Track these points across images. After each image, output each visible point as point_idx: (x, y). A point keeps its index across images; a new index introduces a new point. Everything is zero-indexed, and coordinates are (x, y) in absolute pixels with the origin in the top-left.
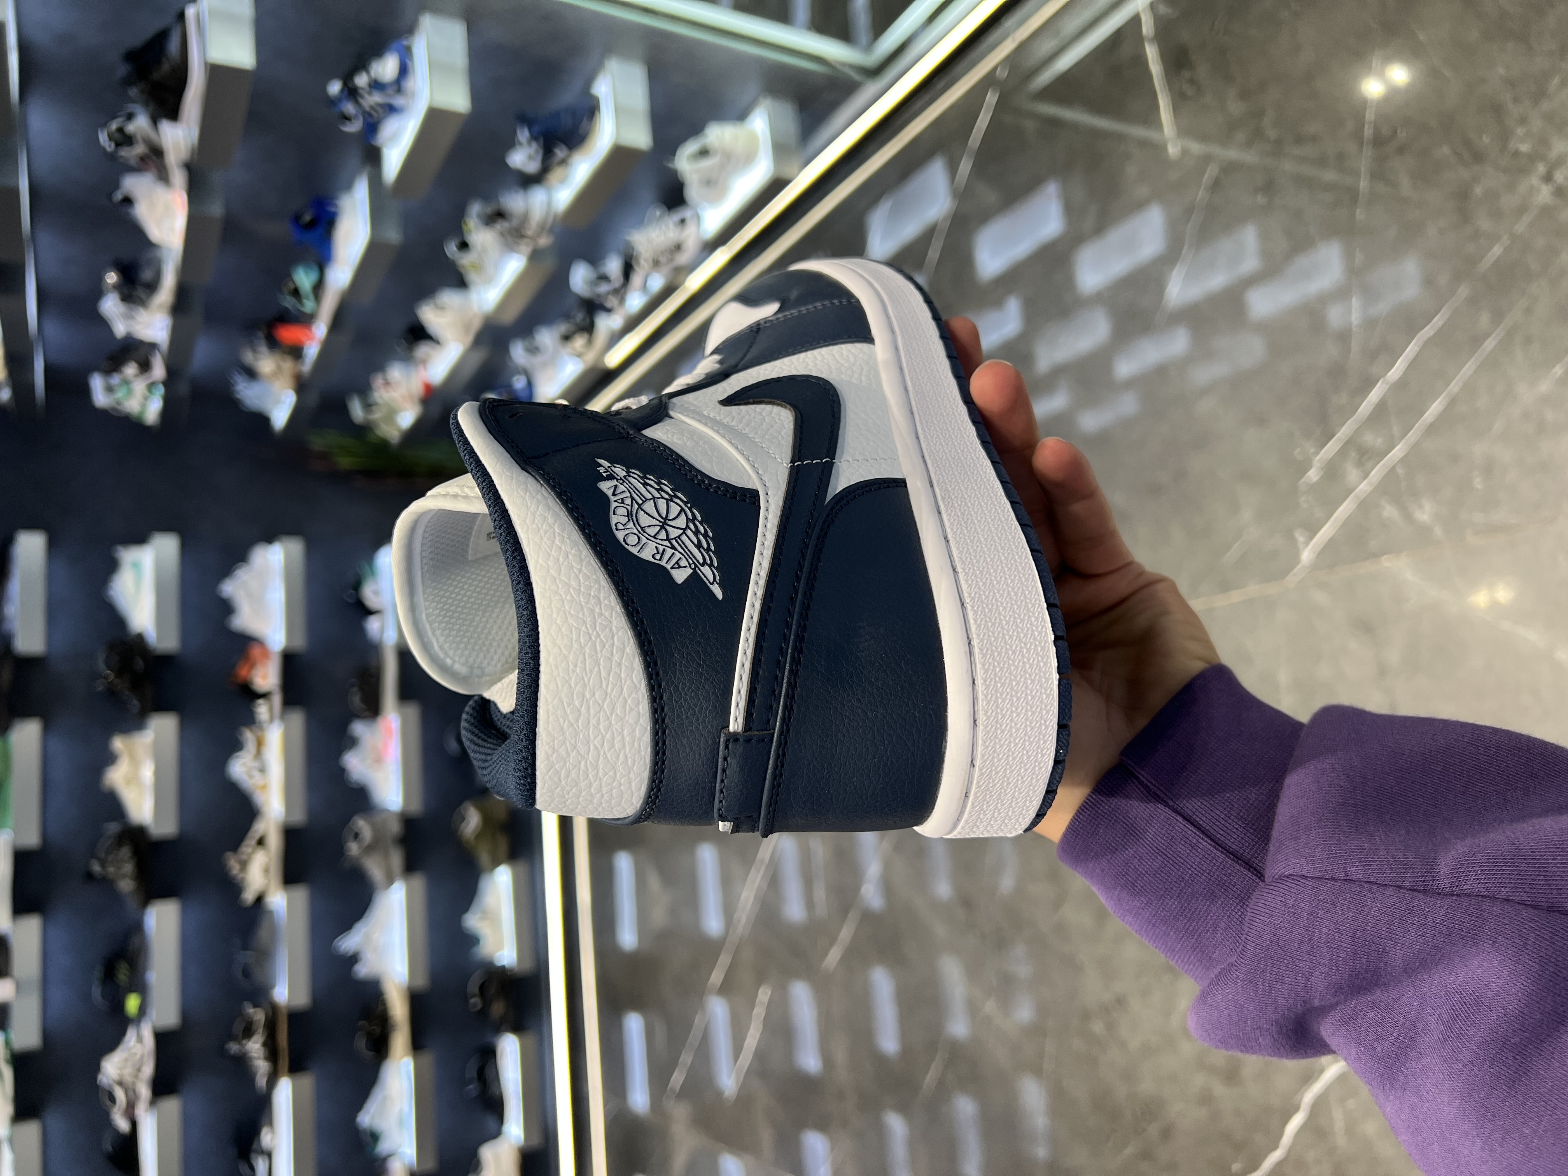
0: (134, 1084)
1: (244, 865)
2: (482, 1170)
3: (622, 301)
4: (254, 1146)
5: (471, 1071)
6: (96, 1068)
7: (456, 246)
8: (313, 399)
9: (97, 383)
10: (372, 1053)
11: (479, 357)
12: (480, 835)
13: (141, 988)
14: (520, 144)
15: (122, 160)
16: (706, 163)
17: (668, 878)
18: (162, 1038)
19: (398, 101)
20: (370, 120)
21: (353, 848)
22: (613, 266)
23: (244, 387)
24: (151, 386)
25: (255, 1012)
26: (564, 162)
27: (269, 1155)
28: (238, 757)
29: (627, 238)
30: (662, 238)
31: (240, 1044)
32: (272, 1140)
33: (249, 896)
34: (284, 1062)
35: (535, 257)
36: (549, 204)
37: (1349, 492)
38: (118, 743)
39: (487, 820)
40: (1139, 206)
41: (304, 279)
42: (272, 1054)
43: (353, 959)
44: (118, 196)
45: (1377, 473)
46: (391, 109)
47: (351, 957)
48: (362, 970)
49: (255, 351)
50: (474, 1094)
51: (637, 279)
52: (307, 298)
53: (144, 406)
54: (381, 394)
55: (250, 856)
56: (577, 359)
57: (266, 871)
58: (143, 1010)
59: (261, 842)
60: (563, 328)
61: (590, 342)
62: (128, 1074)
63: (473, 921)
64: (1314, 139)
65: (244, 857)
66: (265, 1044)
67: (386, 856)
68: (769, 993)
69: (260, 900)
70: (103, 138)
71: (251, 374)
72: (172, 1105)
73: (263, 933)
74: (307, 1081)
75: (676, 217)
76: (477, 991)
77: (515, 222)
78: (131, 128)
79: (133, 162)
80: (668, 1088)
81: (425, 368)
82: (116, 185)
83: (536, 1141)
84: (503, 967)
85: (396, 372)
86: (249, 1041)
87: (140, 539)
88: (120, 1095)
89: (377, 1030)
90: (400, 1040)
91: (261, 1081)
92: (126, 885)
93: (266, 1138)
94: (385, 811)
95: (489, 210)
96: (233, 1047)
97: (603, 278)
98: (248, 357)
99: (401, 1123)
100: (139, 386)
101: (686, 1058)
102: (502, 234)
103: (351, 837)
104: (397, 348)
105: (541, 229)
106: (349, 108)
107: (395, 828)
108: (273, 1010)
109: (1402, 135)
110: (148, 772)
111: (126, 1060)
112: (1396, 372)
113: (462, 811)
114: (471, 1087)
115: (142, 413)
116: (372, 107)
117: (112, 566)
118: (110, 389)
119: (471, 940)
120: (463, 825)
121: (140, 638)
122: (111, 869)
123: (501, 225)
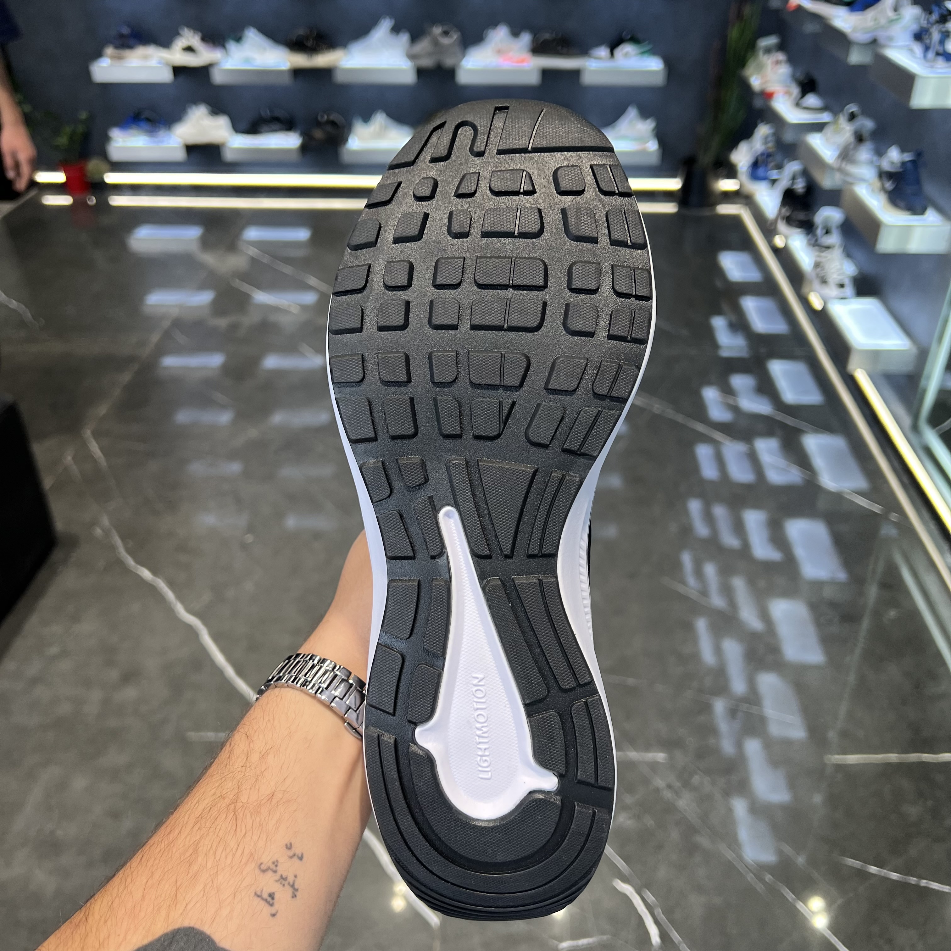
2: (213, 116)
5: (278, 113)
7: (852, 111)
10: (295, 39)
14: (902, 156)
21: (437, 30)
30: (834, 270)
36: (860, 180)
46: (927, 49)
50: (263, 114)
54: (773, 58)
63: (380, 119)
67: (430, 54)
75: (848, 283)
76: (332, 119)
77: (853, 153)
81: (784, 93)
84: (347, 140)
85: (785, 70)
89: (309, 44)
90: (301, 60)
95: (865, 133)
99: (246, 59)
102: (847, 144)
104: (800, 73)
105: (845, 175)
107: (448, 62)
114: (268, 112)
119: (367, 117)
123: (853, 142)
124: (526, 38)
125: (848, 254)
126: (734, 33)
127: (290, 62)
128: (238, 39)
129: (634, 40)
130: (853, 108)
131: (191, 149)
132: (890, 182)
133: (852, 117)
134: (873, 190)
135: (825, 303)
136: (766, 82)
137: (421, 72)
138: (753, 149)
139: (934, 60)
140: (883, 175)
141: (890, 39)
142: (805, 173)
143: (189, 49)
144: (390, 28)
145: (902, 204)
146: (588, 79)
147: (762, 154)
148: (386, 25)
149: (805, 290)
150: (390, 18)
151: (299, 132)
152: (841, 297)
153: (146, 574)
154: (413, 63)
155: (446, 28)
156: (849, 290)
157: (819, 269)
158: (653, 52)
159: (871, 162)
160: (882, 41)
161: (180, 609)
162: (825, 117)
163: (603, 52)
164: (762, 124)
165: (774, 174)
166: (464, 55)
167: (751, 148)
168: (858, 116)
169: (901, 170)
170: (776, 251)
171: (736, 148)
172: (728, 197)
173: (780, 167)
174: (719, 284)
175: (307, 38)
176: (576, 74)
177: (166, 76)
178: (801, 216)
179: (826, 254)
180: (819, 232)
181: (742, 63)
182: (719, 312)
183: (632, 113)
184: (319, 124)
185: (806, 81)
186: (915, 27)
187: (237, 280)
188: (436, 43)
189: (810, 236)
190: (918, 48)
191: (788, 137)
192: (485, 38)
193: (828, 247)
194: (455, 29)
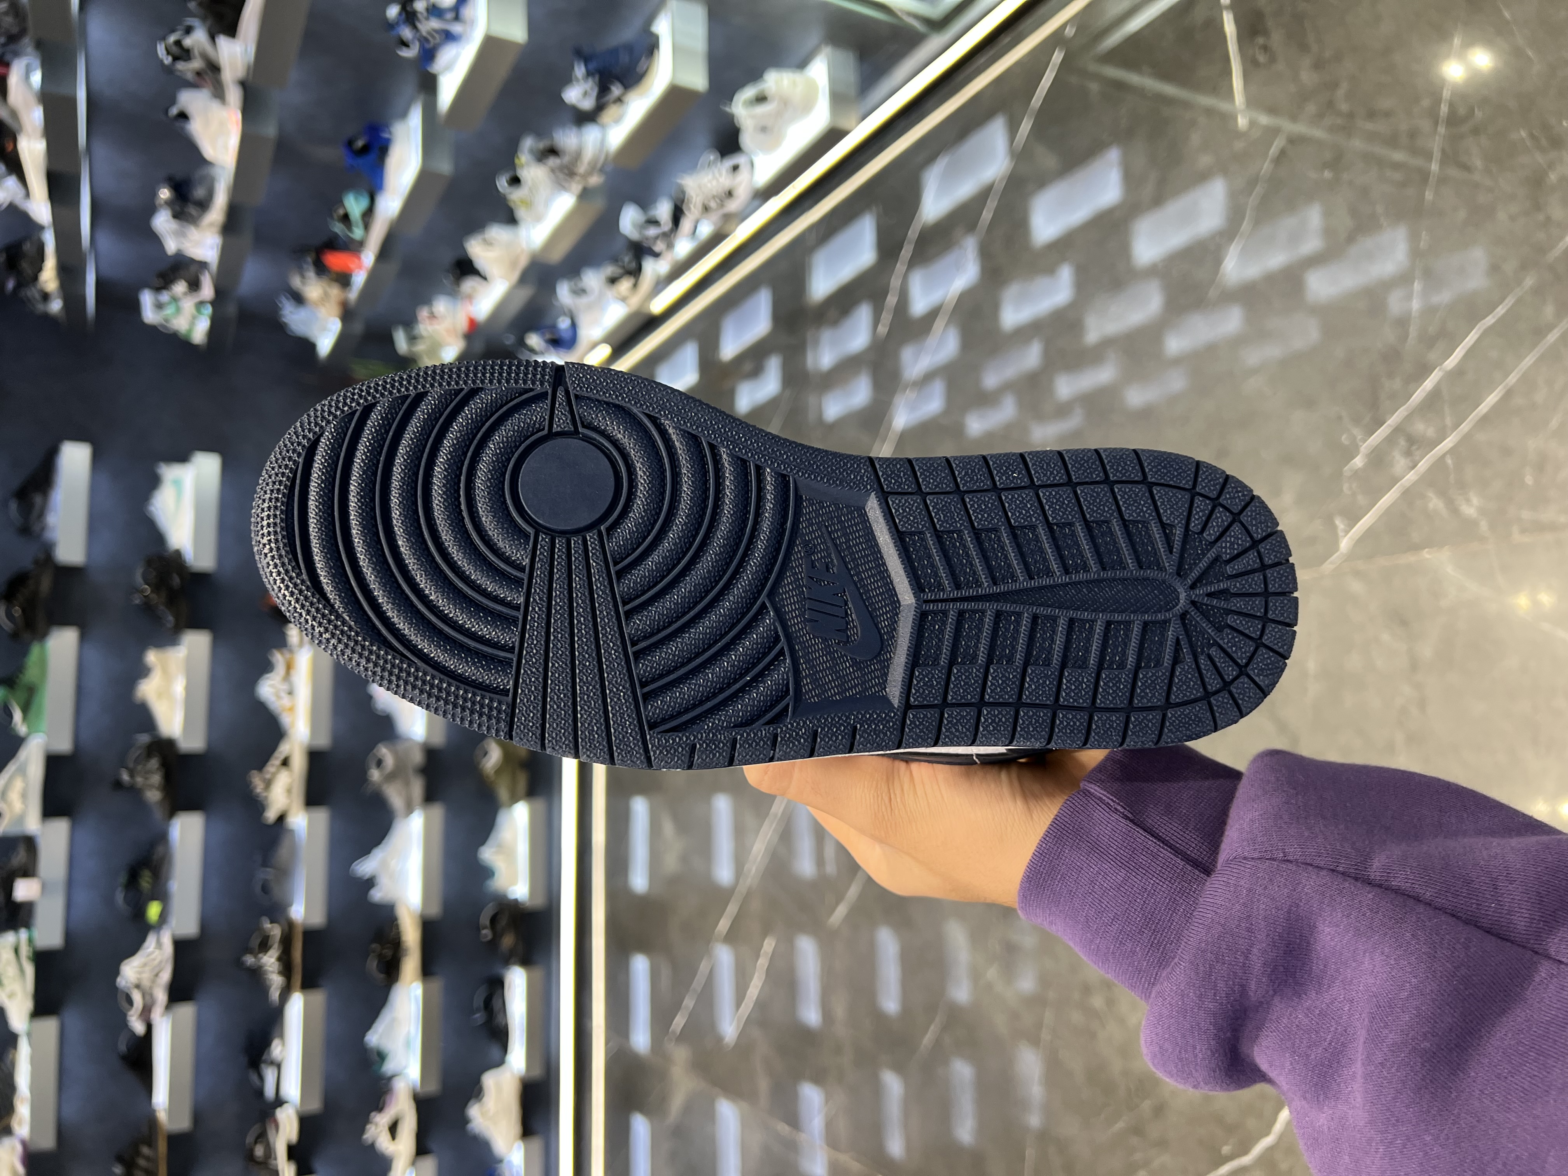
0: (151, 988)
1: (268, 784)
2: (483, 1096)
3: (670, 246)
4: (264, 1058)
5: (479, 1000)
6: (117, 972)
7: (507, 182)
8: (358, 327)
9: (147, 299)
10: (382, 976)
11: (525, 294)
12: (499, 771)
13: (162, 895)
14: (578, 80)
15: (178, 74)
16: (761, 110)
17: (683, 826)
18: (181, 946)
19: (456, 28)
20: (427, 46)
21: (375, 775)
22: (663, 210)
23: (291, 312)
24: (200, 304)
25: (272, 927)
26: (619, 100)
27: (279, 1066)
28: (268, 678)
29: (679, 181)
30: (714, 183)
31: (255, 957)
32: (281, 1051)
33: (271, 815)
34: (297, 979)
35: (585, 195)
36: (603, 141)
37: (1395, 481)
38: (152, 657)
39: (508, 756)
40: (1203, 177)
41: (354, 205)
42: (287, 969)
43: (370, 883)
44: (174, 111)
45: (1423, 465)
46: (449, 37)
47: (368, 880)
48: (377, 895)
49: (303, 277)
50: (480, 1022)
51: (686, 224)
52: (357, 227)
53: (192, 324)
54: (425, 327)
55: (274, 775)
56: (622, 304)
57: (289, 791)
58: (163, 917)
59: (285, 763)
60: (610, 270)
61: (635, 285)
62: (146, 978)
63: (488, 854)
64: (1387, 114)
65: (268, 776)
66: (279, 959)
67: (407, 784)
68: (773, 945)
69: (281, 818)
70: (161, 50)
71: (298, 299)
72: (187, 1011)
73: (283, 852)
74: (319, 997)
75: (729, 162)
76: (488, 923)
77: (566, 159)
78: (188, 42)
79: (190, 76)
80: (670, 1030)
81: (471, 303)
82: (173, 101)
83: (537, 1072)
84: (516, 900)
85: (441, 305)
86: (265, 955)
87: (182, 458)
88: (137, 998)
89: (388, 953)
90: (411, 965)
91: (275, 995)
92: (153, 796)
93: (276, 1050)
94: (408, 740)
95: (542, 145)
96: (249, 960)
97: (654, 222)
98: (296, 282)
99: (408, 1044)
100: (188, 305)
101: (689, 1002)
102: (553, 171)
103: (373, 764)
104: (444, 281)
105: (593, 168)
106: (407, 33)
107: (418, 758)
108: (290, 926)
109: (1479, 114)
110: (179, 687)
111: (145, 965)
112: (1451, 362)
113: (486, 746)
114: (478, 1015)
115: (190, 331)
116: (429, 33)
117: (154, 482)
118: (159, 306)
119: (486, 873)
120: (485, 760)
121: (178, 553)
122: (139, 780)
123: (553, 161)
127: (412, 982)
128: (381, 1056)
131: (528, 1130)
132: (612, 90)
133: (515, 179)
136: (454, 332)
137: (430, 797)
139: (466, 21)
140: (600, 104)
143: (393, 1129)
151: (504, 971)
154: (417, 809)
156: (738, 160)
168: (514, 170)
169: (597, 77)
175: (380, 957)
184: (495, 941)
190: (446, 53)
194: (375, 751)
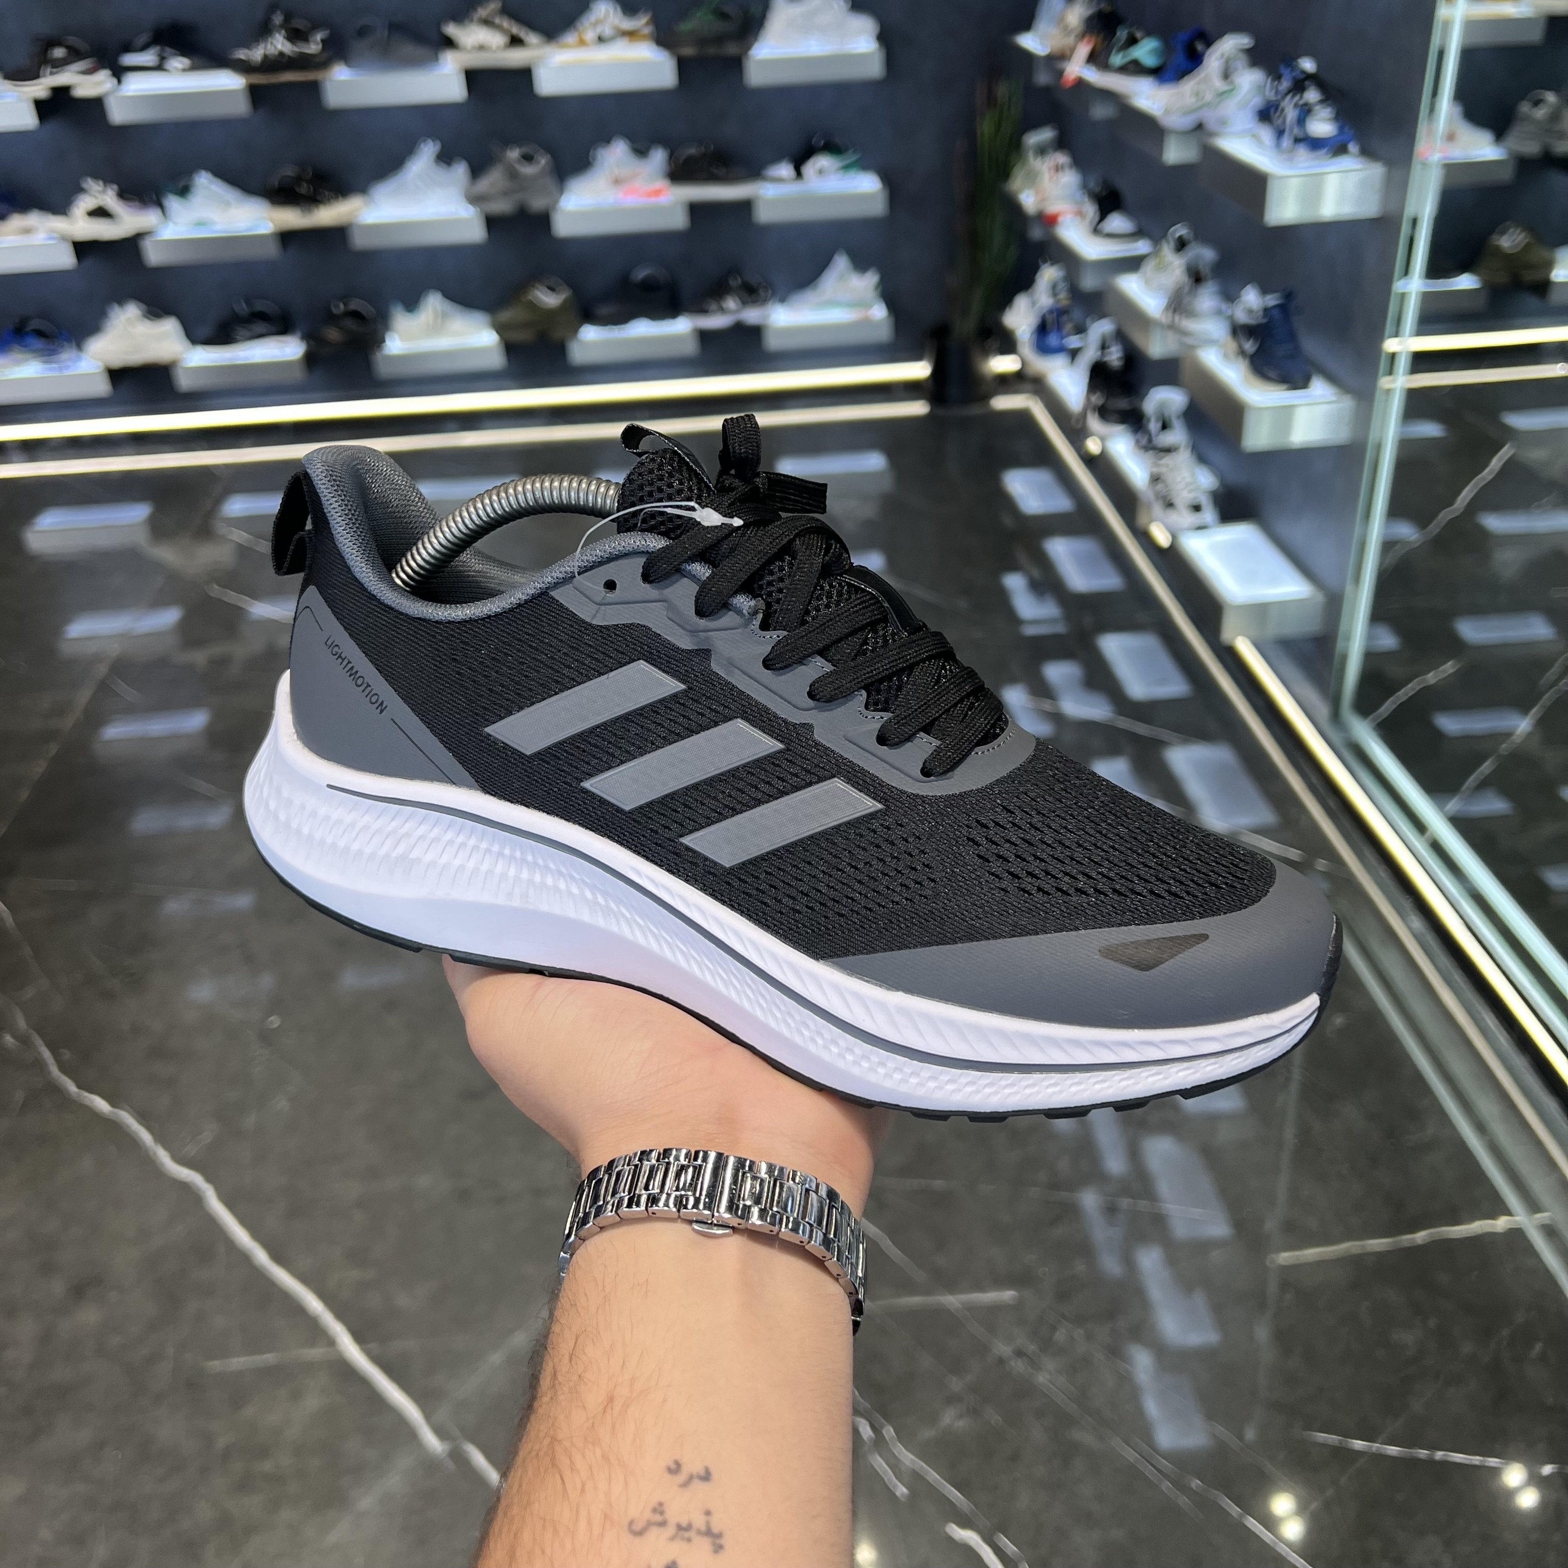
1: (487, 22)
4: (168, 50)
5: (262, 305)
10: (276, 184)
12: (533, 307)
14: (1264, 298)
19: (1286, 142)
20: (1272, 110)
21: (514, 154)
22: (1173, 435)
25: (317, 43)
27: (159, 67)
28: (615, 9)
31: (282, 26)
33: (451, 30)
34: (260, 79)
36: (1206, 342)
39: (551, 316)
41: (1146, 50)
42: (270, 65)
46: (1280, 135)
50: (237, 308)
52: (1123, 57)
54: (1050, 162)
55: (500, 28)
57: (481, 48)
59: (515, 41)
63: (433, 303)
65: (497, 21)
66: (282, 55)
67: (505, 194)
69: (449, 43)
73: (409, 49)
74: (241, 107)
76: (352, 308)
77: (1189, 300)
81: (1074, 214)
83: (184, 382)
84: (383, 341)
85: (1070, 179)
86: (284, 37)
89: (304, 189)
90: (292, 218)
91: (241, 54)
93: (178, 63)
94: (559, 193)
95: (1204, 269)
96: (278, 19)
99: (201, 222)
102: (1179, 287)
105: (1184, 336)
106: (1285, 84)
107: (537, 204)
108: (322, 65)
113: (559, 286)
114: (244, 305)
116: (1283, 110)
119: (409, 300)
120: (546, 289)
123: (1187, 284)
124: (658, 157)
125: (1202, 459)
126: (986, 127)
127: (272, 221)
128: (184, 191)
129: (832, 148)
130: (1180, 230)
131: (117, 375)
132: (1251, 341)
133: (1181, 245)
134: (1226, 356)
135: (1174, 537)
136: (1043, 200)
137: (492, 222)
138: (1038, 305)
139: (1291, 151)
140: (1238, 331)
141: (1223, 122)
142: (1120, 336)
143: (100, 213)
144: (434, 156)
145: (1272, 374)
146: (764, 215)
147: (1051, 311)
148: (428, 151)
149: (1142, 520)
150: (433, 140)
151: (299, 334)
152: (1197, 526)
153: (101, 1104)
154: (478, 209)
155: (526, 150)
156: (1209, 515)
157: (1160, 487)
158: (863, 165)
159: (1219, 312)
160: (1211, 125)
161: (164, 1157)
162: (1142, 247)
163: (785, 170)
164: (1046, 265)
165: (1073, 342)
166: (561, 191)
167: (1033, 304)
168: (1189, 242)
169: (1265, 321)
170: (1091, 462)
171: (1011, 307)
172: (1007, 383)
173: (1081, 330)
174: (1008, 521)
175: (299, 179)
176: (745, 207)
177: (65, 259)
178: (1122, 403)
179: (1168, 460)
180: (1153, 426)
181: (1004, 172)
182: (1014, 567)
183: (841, 262)
184: (332, 319)
185: (1104, 194)
186: (1257, 102)
187: (216, 587)
188: (513, 175)
189: (1139, 435)
190: (1266, 134)
191: (1089, 282)
192: (594, 159)
193: (1168, 450)
194: (542, 151)
